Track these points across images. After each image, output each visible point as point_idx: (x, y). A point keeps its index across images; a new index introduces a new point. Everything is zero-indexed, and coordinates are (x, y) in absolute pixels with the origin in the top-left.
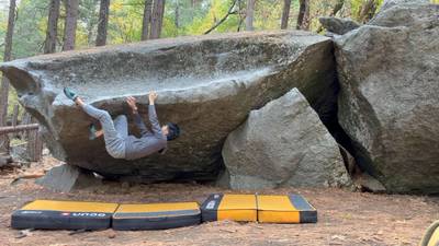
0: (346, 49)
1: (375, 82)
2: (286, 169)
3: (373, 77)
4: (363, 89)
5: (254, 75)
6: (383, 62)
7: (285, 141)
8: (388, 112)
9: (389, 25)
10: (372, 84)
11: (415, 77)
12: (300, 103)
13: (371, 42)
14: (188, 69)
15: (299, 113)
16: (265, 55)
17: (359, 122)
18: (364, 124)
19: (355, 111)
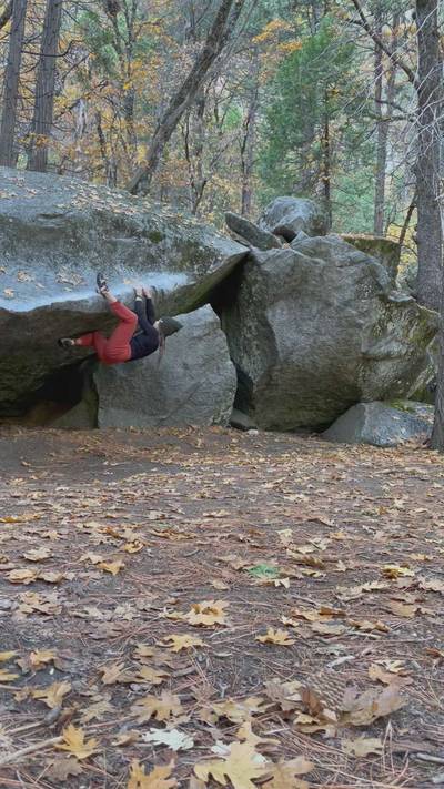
0: (267, 268)
1: (283, 310)
2: (178, 401)
3: (282, 303)
4: (269, 314)
5: (170, 281)
6: (294, 290)
7: (186, 366)
8: (288, 344)
9: (311, 255)
10: (279, 311)
11: (319, 312)
12: (212, 323)
13: (293, 269)
14: (81, 254)
15: (208, 334)
16: (180, 254)
17: (251, 348)
18: (257, 352)
19: (248, 336)
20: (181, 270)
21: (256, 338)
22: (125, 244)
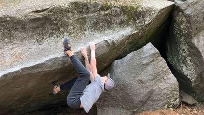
0: (188, 12)
2: (141, 101)
4: (195, 41)
7: (141, 82)
10: (202, 38)
12: (154, 54)
14: (61, 29)
15: (153, 61)
16: (126, 16)
17: (187, 61)
18: (191, 64)
19: (184, 54)
20: (128, 25)
21: (189, 55)
22: (90, 17)
